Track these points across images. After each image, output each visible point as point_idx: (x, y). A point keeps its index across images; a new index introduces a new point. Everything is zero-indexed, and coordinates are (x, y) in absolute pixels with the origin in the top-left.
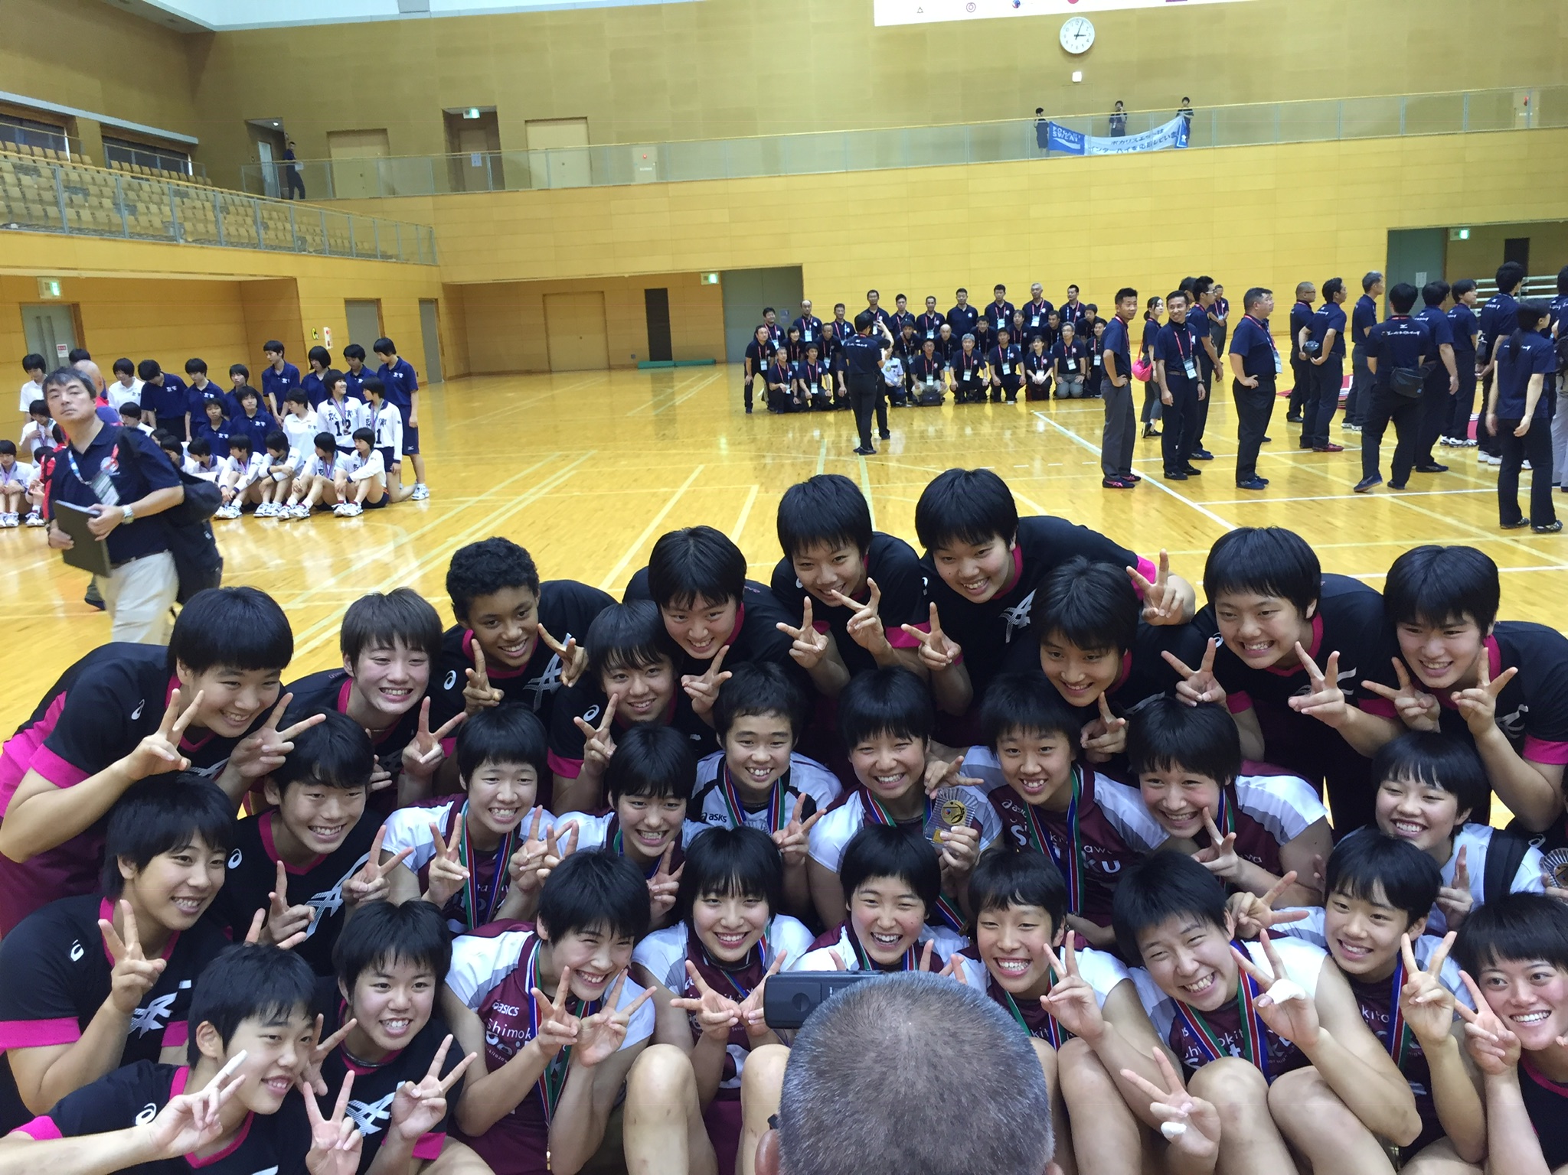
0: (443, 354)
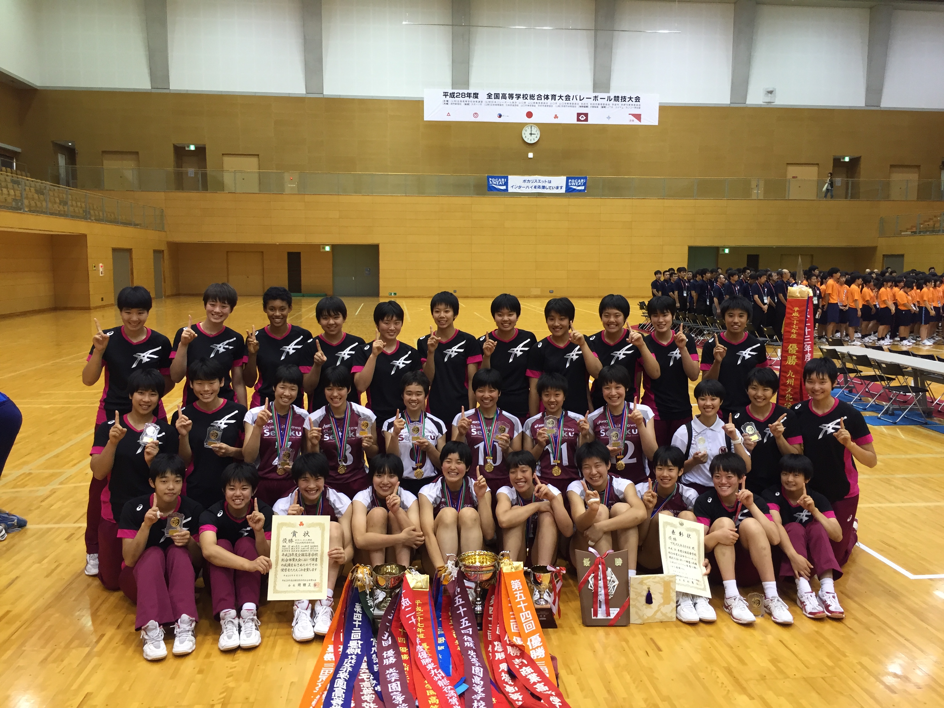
0: (165, 282)
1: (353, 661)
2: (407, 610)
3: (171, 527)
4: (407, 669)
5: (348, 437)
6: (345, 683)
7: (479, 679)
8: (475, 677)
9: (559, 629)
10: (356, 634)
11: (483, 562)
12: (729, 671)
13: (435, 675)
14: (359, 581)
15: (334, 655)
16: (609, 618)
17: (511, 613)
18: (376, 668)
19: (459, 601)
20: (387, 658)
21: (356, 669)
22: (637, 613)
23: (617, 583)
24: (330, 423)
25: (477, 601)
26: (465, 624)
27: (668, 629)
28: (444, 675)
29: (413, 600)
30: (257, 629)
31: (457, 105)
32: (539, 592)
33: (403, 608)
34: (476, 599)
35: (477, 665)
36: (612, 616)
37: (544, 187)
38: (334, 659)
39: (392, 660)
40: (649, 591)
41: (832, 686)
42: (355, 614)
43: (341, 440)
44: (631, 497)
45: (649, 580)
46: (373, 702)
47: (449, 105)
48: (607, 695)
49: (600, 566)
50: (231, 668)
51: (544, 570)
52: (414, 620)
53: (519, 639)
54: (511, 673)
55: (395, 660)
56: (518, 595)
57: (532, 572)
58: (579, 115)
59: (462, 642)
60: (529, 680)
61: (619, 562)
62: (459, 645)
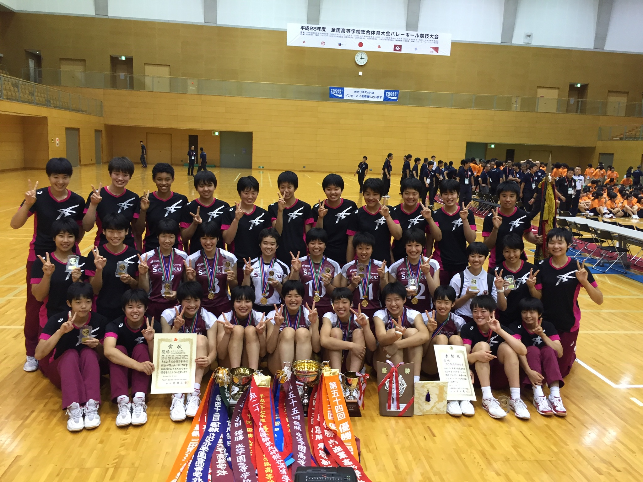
1: (213, 438)
2: (253, 401)
3: (83, 336)
4: (251, 445)
5: (217, 273)
6: (206, 454)
7: (303, 454)
8: (300, 453)
9: (362, 417)
10: (216, 417)
11: (310, 368)
12: (483, 454)
13: (271, 450)
14: (220, 379)
15: (200, 432)
16: (399, 410)
17: (328, 406)
18: (229, 444)
19: (291, 395)
20: (237, 436)
21: (215, 443)
22: (419, 408)
23: (405, 386)
24: (203, 262)
25: (305, 396)
26: (295, 412)
27: (441, 420)
28: (277, 451)
29: (258, 394)
30: (145, 411)
31: (310, 36)
32: (350, 390)
33: (251, 400)
34: (304, 394)
35: (302, 444)
36: (401, 409)
37: (368, 97)
38: (199, 436)
39: (241, 438)
40: (428, 393)
41: (556, 467)
42: (216, 402)
43: (211, 275)
44: (419, 324)
45: (428, 385)
46: (225, 470)
47: (305, 36)
48: (394, 470)
49: (394, 374)
50: (123, 440)
51: (353, 375)
52: (258, 409)
53: (333, 425)
54: (327, 451)
55: (243, 437)
56: (334, 393)
57: (345, 377)
58: (395, 46)
59: (292, 425)
60: (339, 456)
61: (407, 371)
62: (289, 428)
